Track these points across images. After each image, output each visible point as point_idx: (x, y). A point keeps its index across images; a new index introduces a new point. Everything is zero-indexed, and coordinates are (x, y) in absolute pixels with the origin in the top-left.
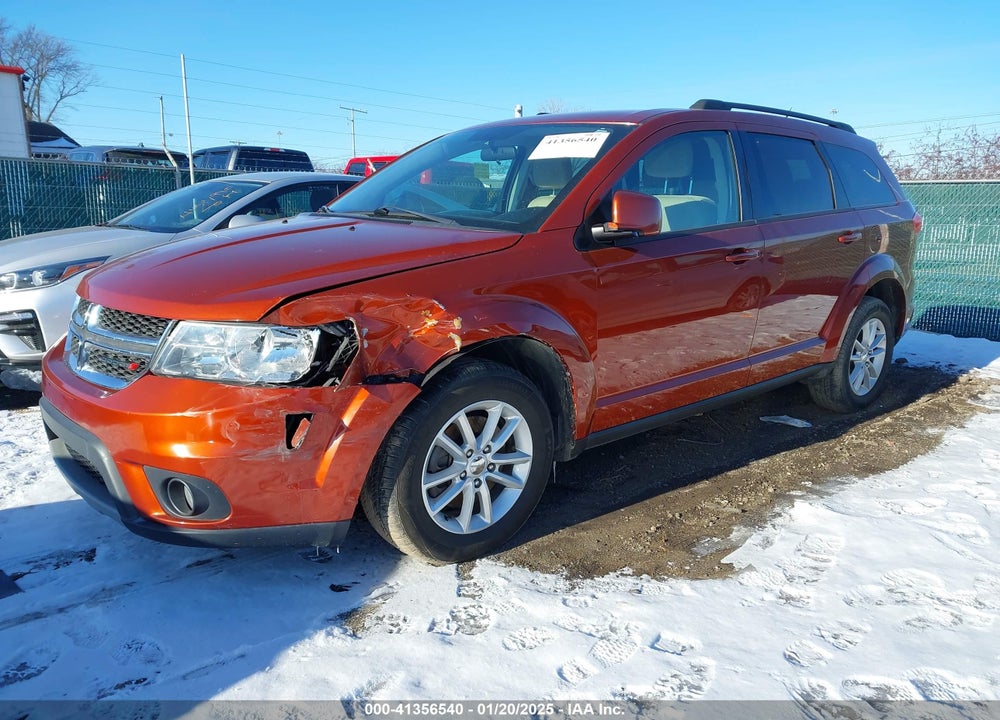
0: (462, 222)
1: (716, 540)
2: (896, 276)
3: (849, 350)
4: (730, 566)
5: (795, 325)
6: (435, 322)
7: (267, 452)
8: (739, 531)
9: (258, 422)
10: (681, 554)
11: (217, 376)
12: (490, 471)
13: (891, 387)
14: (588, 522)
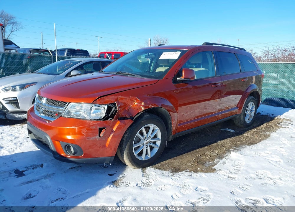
0: (143, 76)
1: (210, 162)
2: (257, 90)
3: (245, 110)
4: (215, 169)
5: (230, 103)
6: (137, 103)
7: (93, 138)
8: (216, 160)
9: (92, 130)
10: (201, 166)
11: (80, 117)
12: (150, 143)
13: (256, 121)
14: (176, 157)
